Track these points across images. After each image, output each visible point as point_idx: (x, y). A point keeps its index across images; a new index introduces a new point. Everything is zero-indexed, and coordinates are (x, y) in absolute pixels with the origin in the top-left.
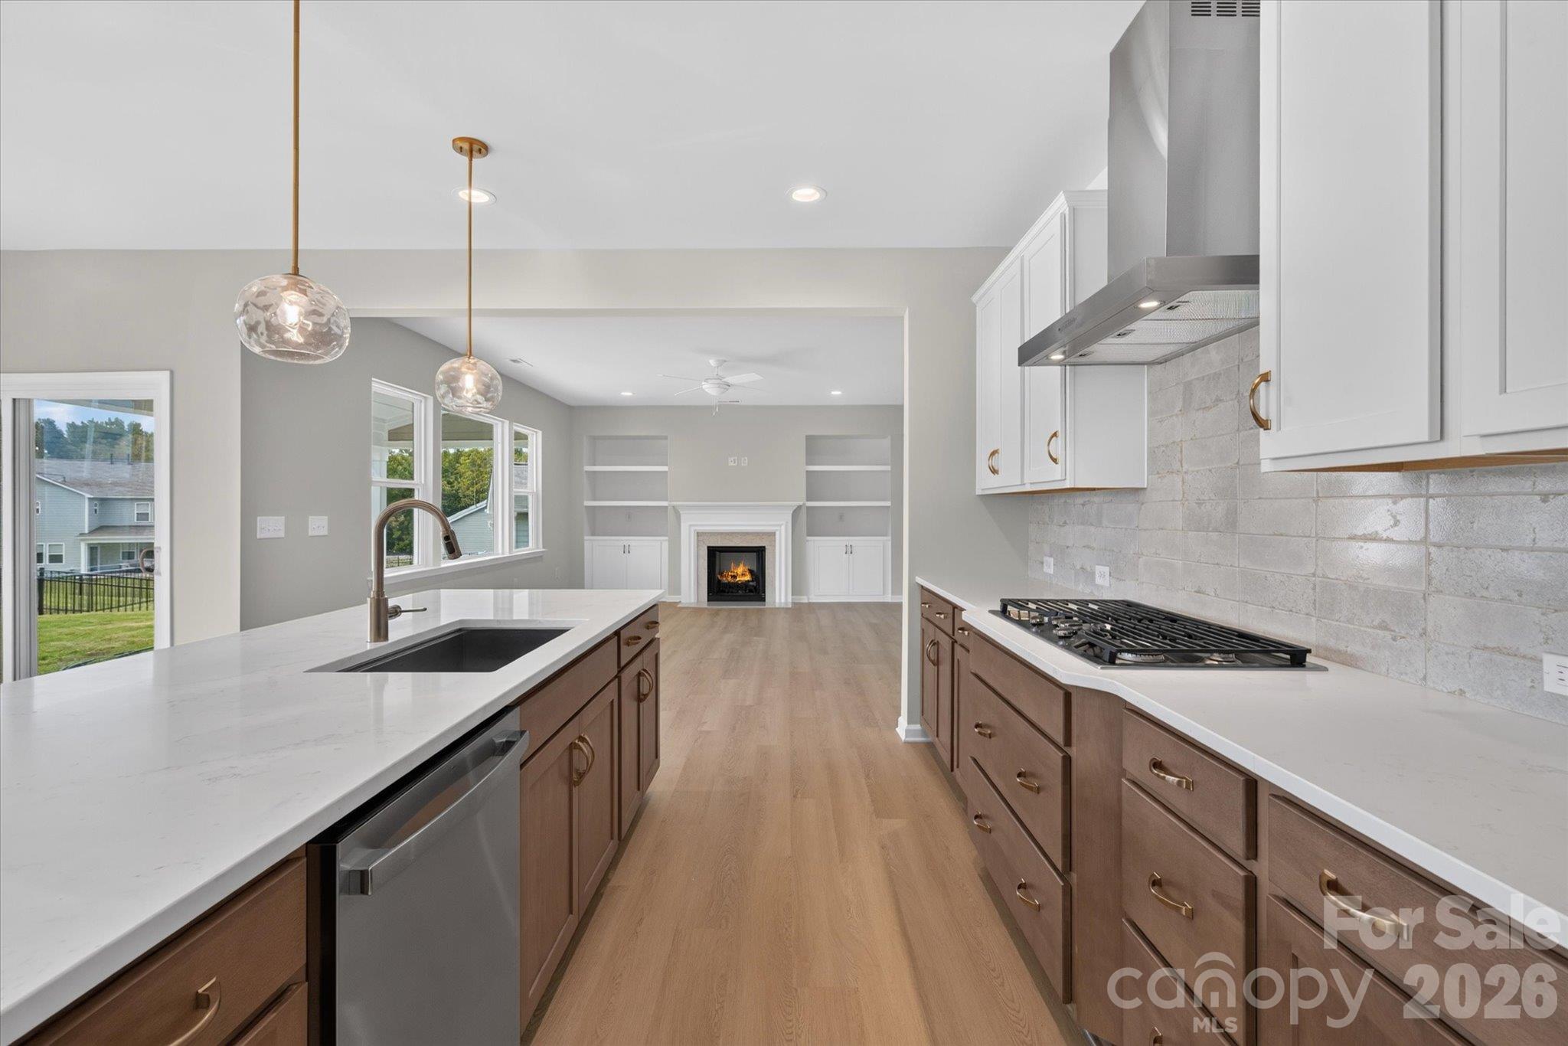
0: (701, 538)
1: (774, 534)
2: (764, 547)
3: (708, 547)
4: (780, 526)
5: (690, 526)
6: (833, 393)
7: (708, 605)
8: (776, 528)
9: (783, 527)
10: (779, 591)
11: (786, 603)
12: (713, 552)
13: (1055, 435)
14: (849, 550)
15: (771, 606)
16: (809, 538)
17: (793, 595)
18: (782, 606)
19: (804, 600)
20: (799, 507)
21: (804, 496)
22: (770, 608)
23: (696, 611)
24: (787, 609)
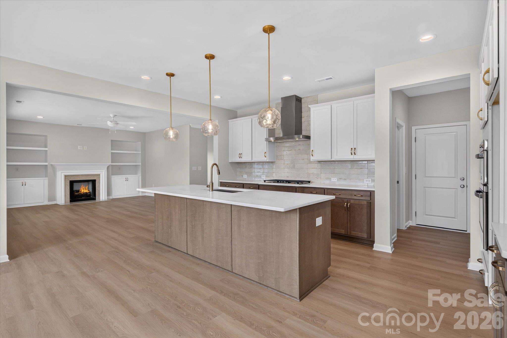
0: (66, 178)
1: (99, 175)
2: (95, 180)
3: (70, 181)
4: (102, 172)
5: (62, 173)
6: (131, 127)
7: (70, 203)
8: (101, 173)
9: (104, 173)
10: (102, 195)
11: (105, 199)
12: (72, 183)
13: (265, 152)
14: (127, 180)
15: (98, 201)
16: (112, 176)
17: (107, 196)
18: (103, 200)
19: (111, 198)
20: (110, 165)
21: (111, 161)
22: (98, 202)
23: (65, 206)
24: (106, 201)
